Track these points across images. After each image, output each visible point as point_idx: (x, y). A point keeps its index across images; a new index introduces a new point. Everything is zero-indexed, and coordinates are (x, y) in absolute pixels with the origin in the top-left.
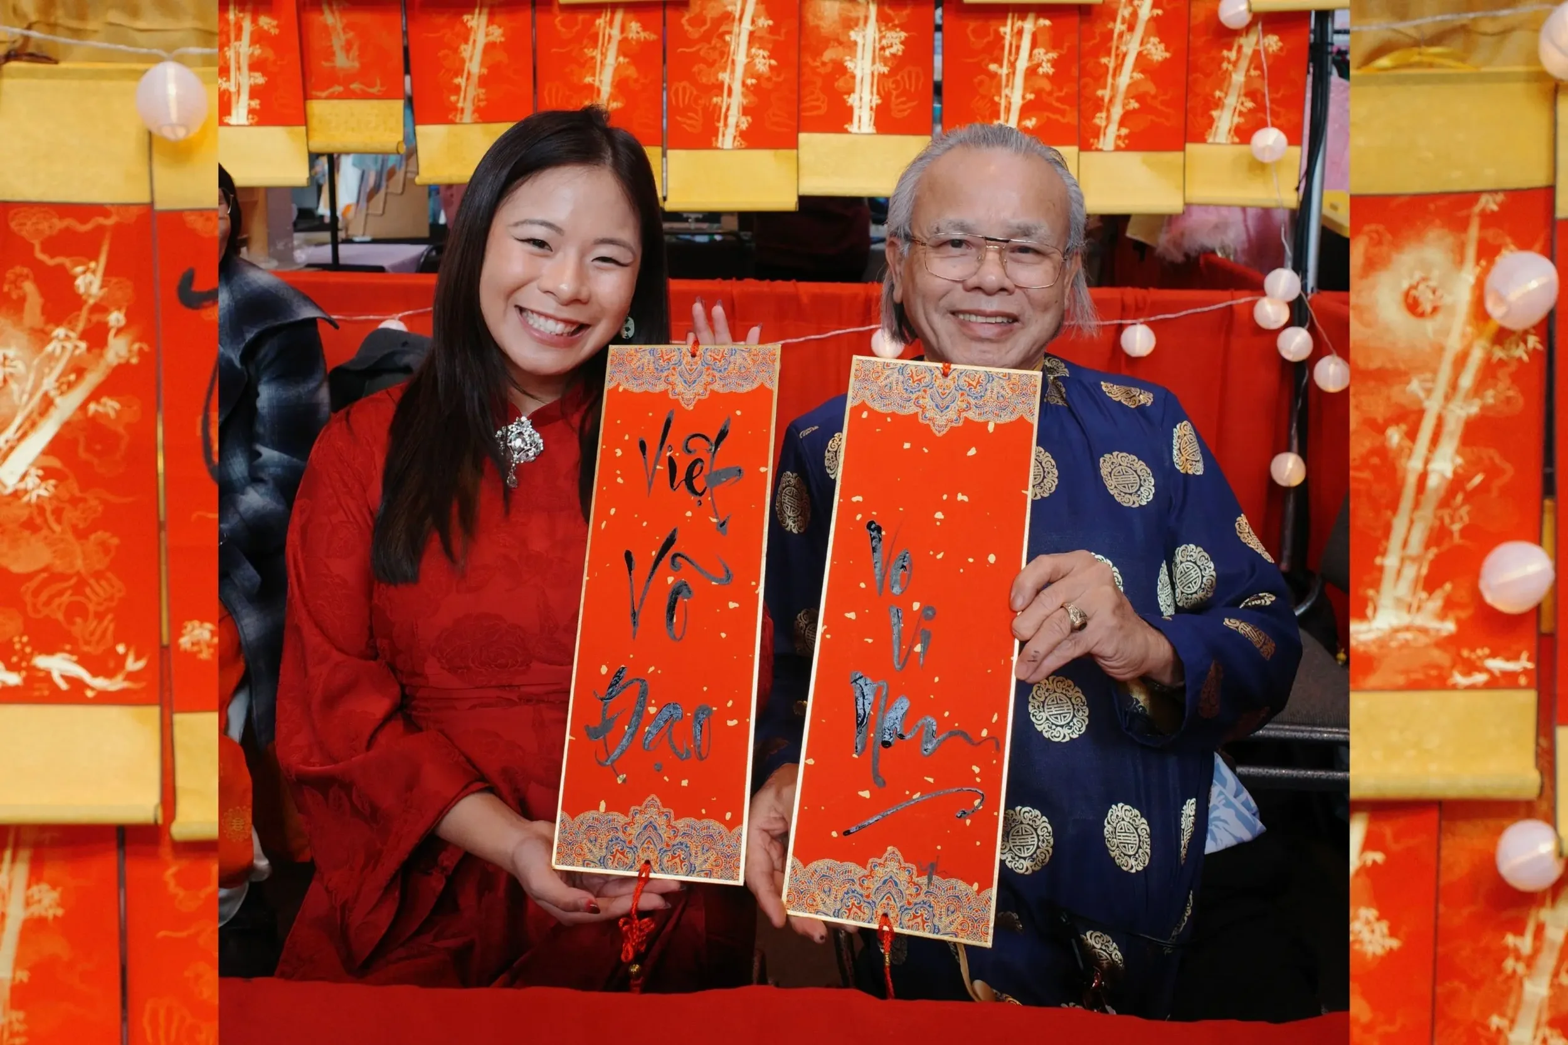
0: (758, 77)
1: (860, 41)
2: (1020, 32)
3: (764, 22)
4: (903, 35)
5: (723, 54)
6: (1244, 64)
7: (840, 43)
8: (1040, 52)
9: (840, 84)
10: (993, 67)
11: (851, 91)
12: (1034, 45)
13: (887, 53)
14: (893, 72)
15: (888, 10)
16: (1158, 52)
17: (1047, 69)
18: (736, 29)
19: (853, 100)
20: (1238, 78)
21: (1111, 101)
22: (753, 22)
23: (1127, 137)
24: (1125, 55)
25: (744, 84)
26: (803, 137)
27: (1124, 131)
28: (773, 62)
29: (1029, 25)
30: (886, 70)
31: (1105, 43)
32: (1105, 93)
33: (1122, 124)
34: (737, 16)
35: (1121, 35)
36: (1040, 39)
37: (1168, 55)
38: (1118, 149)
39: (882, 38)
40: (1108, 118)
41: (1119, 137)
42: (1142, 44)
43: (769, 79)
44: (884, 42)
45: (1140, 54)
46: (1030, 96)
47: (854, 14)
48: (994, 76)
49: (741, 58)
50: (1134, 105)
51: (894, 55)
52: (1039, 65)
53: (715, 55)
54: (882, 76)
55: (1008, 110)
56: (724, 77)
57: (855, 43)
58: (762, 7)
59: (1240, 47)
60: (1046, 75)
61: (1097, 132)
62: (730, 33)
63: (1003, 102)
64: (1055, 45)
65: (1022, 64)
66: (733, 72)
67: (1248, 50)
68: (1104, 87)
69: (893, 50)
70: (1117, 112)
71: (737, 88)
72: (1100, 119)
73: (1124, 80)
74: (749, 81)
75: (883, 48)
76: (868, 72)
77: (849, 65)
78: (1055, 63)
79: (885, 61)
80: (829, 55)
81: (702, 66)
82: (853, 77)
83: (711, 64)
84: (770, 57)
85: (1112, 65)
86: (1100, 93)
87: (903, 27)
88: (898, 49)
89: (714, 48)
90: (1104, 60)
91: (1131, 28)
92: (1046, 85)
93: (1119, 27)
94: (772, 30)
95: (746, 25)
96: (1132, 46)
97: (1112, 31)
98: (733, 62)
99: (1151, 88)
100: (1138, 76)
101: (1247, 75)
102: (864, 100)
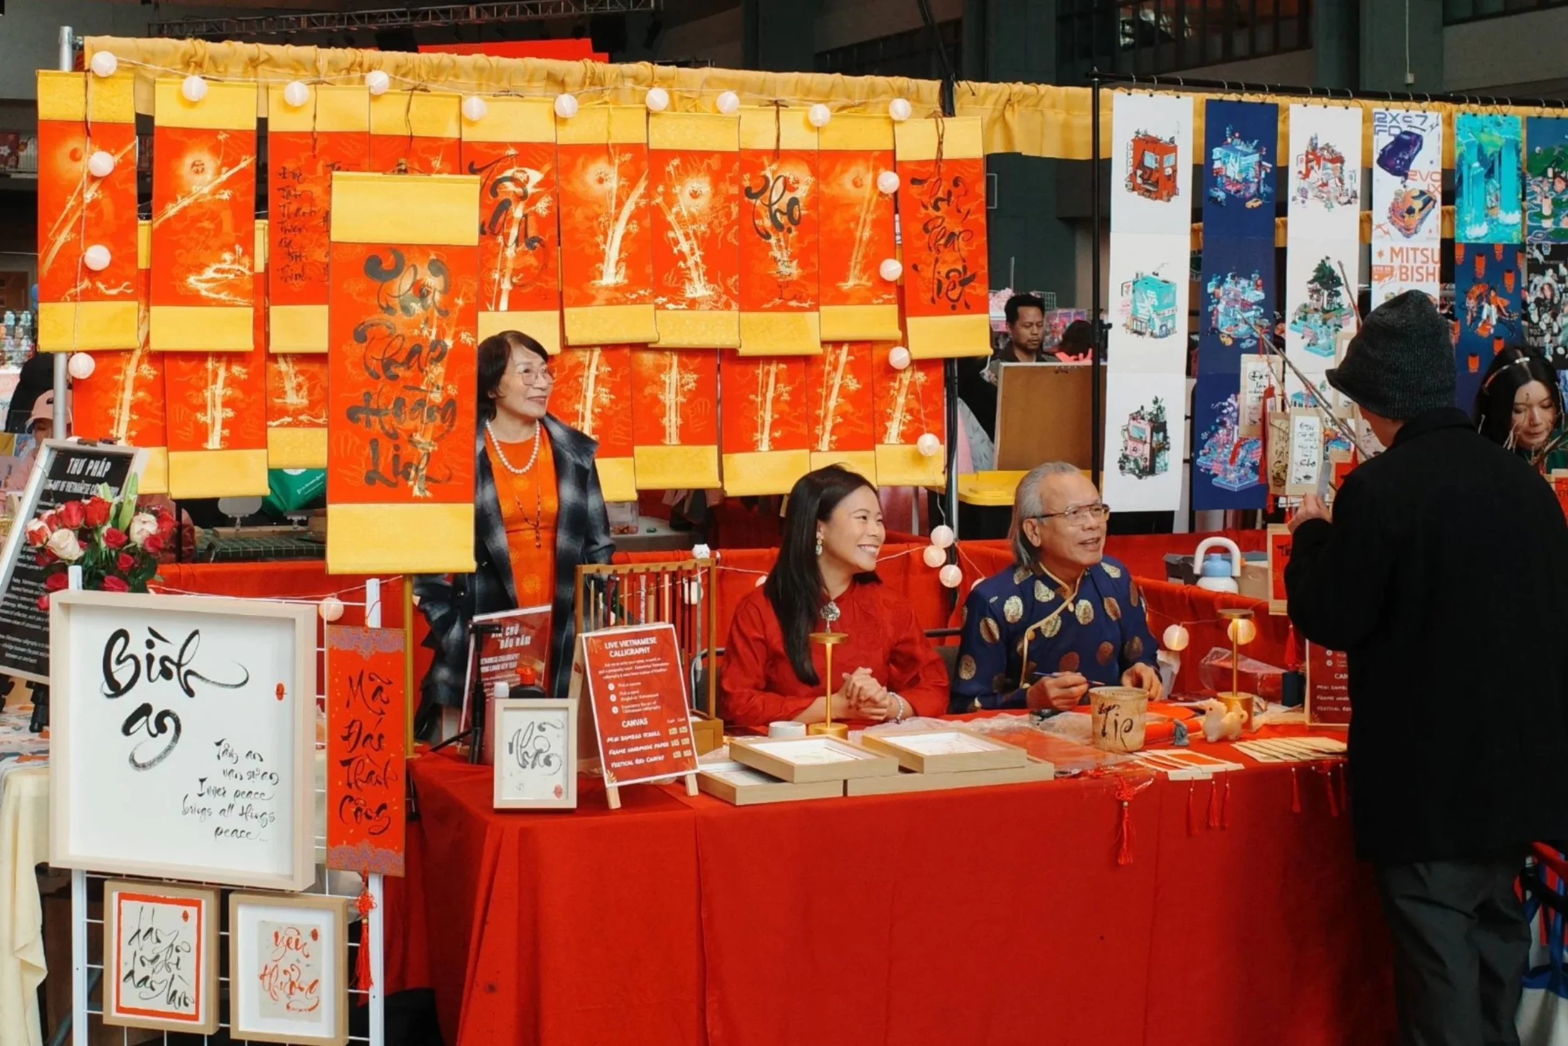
0: (603, 407)
1: (668, 381)
2: (768, 373)
3: (605, 369)
4: (695, 376)
5: (579, 392)
6: (904, 391)
7: (655, 383)
8: (781, 385)
9: (657, 411)
10: (752, 397)
11: (663, 415)
12: (777, 381)
13: (686, 388)
14: (690, 401)
15: (684, 359)
16: (853, 385)
17: (786, 397)
18: (586, 374)
19: (665, 421)
20: (901, 400)
21: (825, 416)
22: (597, 369)
23: (837, 441)
24: (832, 386)
25: (593, 412)
26: (638, 449)
27: (834, 438)
28: (613, 397)
29: (773, 368)
30: (683, 400)
31: (819, 380)
32: (821, 412)
33: (832, 433)
34: (587, 363)
35: (829, 373)
36: (781, 377)
37: (859, 386)
38: (831, 450)
39: (681, 379)
40: (824, 429)
41: (831, 442)
42: (842, 378)
43: (610, 408)
44: (683, 381)
45: (841, 386)
46: (777, 416)
47: (663, 362)
48: (753, 402)
49: (590, 394)
50: (839, 420)
51: (690, 390)
52: (781, 395)
53: (573, 392)
54: (682, 404)
55: (763, 426)
56: (579, 407)
57: (664, 382)
58: (603, 359)
59: (901, 380)
60: (786, 402)
61: (817, 439)
62: (582, 376)
63: (759, 421)
64: (790, 381)
65: (770, 394)
66: (585, 404)
67: (906, 382)
68: (820, 408)
69: (689, 387)
70: (829, 425)
71: (588, 415)
72: (818, 430)
73: (832, 403)
74: (597, 410)
75: (682, 386)
76: (673, 403)
77: (661, 397)
78: (791, 394)
79: (684, 395)
80: (648, 390)
81: (564, 400)
82: (664, 406)
83: (569, 399)
84: (610, 393)
85: (824, 394)
86: (818, 412)
87: (695, 371)
88: (692, 386)
89: (571, 388)
90: (819, 390)
91: (835, 369)
92: (786, 408)
93: (827, 368)
94: (611, 374)
95: (593, 371)
96: (837, 381)
97: (823, 371)
98: (585, 397)
99: (849, 408)
100: (841, 400)
101: (906, 398)
102: (672, 421)
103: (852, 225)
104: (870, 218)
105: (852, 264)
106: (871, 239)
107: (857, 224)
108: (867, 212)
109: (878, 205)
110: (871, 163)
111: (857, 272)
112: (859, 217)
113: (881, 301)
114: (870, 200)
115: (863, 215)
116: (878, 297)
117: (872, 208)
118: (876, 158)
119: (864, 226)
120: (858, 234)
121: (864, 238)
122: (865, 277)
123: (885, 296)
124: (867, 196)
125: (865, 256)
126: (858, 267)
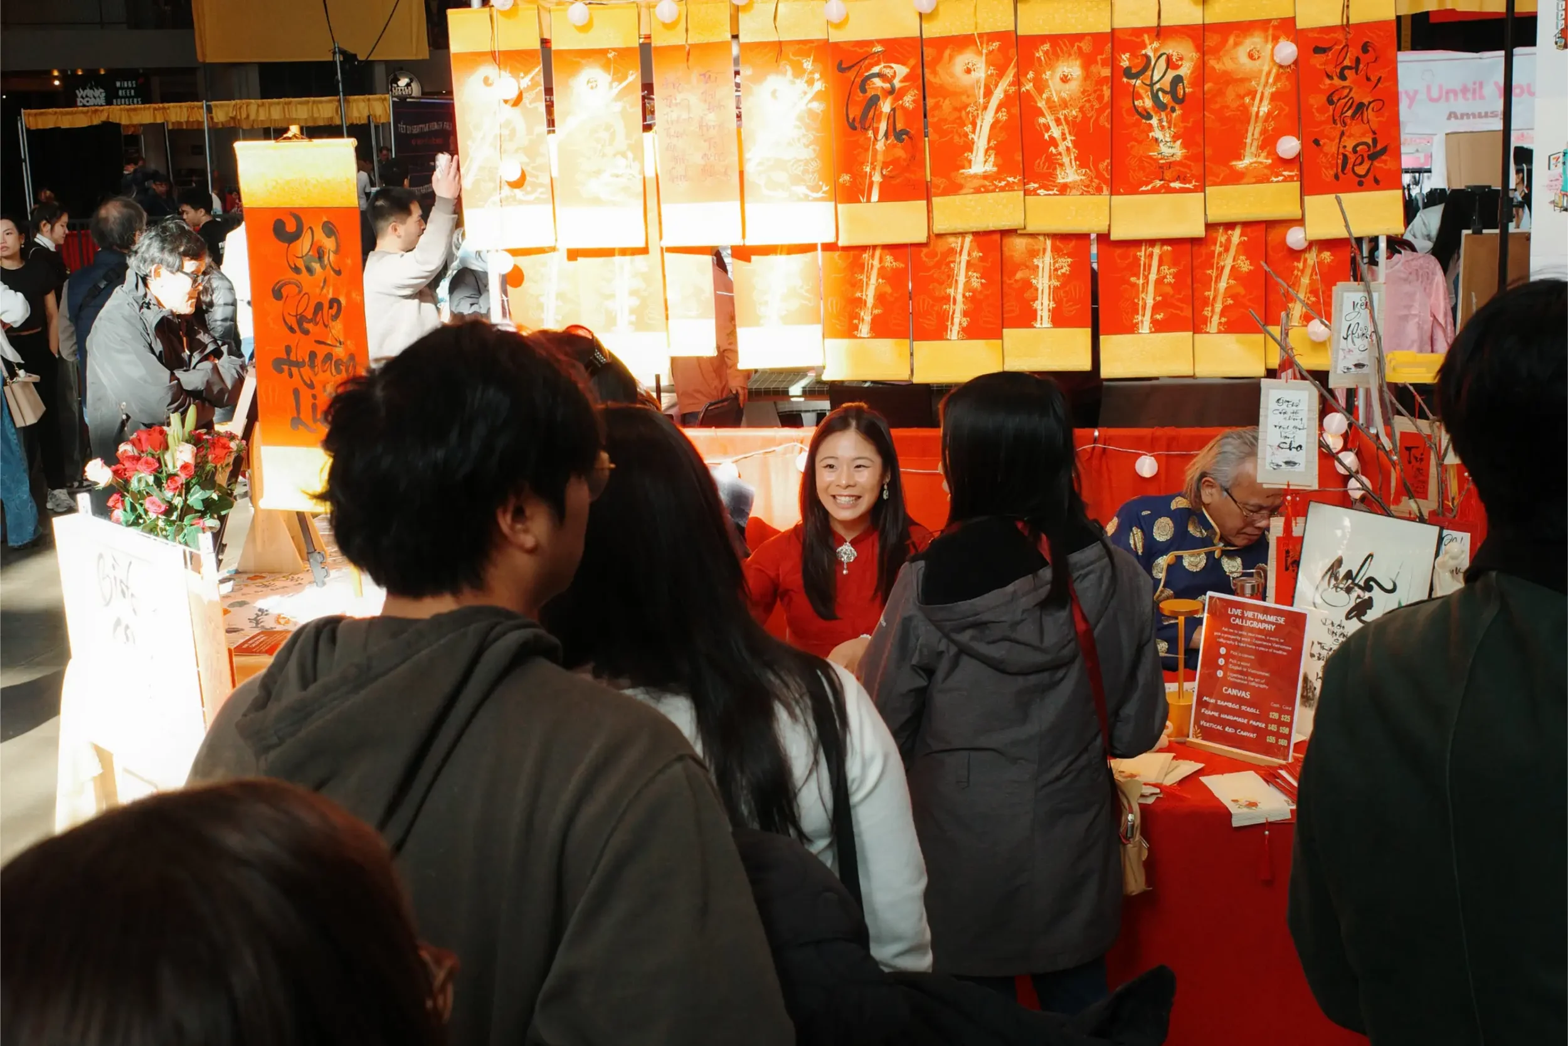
0: (974, 291)
1: (1041, 265)
2: (1151, 255)
3: (977, 254)
4: (1069, 260)
5: (950, 277)
6: (1308, 271)
7: (1027, 267)
8: (1165, 268)
9: (1027, 295)
10: (1133, 279)
11: (1036, 299)
12: (1160, 264)
13: (1059, 273)
14: (1063, 286)
15: (1058, 243)
16: (1245, 266)
17: (1170, 279)
18: (958, 260)
19: (1037, 305)
20: (1305, 281)
21: (1215, 298)
22: (969, 254)
23: (1225, 323)
24: (1223, 268)
25: (964, 296)
26: (1006, 332)
27: (1224, 320)
28: (983, 281)
29: (1157, 251)
30: (1058, 284)
31: (1209, 261)
32: (1211, 294)
33: (1222, 314)
34: (958, 251)
35: (1220, 254)
36: (1164, 259)
37: (1252, 268)
38: (1220, 332)
39: (1054, 263)
40: (1213, 311)
41: (1220, 323)
42: (1234, 260)
43: (981, 292)
44: (1057, 265)
45: (1233, 267)
46: (1159, 298)
47: (1036, 247)
48: (1134, 285)
49: (962, 279)
50: (1230, 301)
51: (1063, 274)
52: (1165, 277)
53: (944, 277)
54: (1056, 288)
55: (1144, 308)
56: (951, 291)
57: (1038, 267)
58: (975, 244)
59: (1305, 260)
60: (1170, 284)
61: (1205, 321)
62: (954, 262)
63: (1141, 303)
64: (1175, 263)
65: (1153, 276)
66: (956, 288)
67: (1310, 262)
68: (1210, 290)
69: (1063, 271)
70: (1218, 307)
71: (960, 298)
72: (1207, 312)
73: (1223, 285)
74: (967, 294)
75: (1056, 270)
76: (1046, 287)
77: (1034, 281)
78: (1175, 276)
79: (1058, 278)
80: (1019, 275)
81: (935, 284)
82: (1037, 289)
83: (942, 283)
84: (981, 278)
85: (1214, 275)
86: (1207, 293)
87: (1069, 255)
88: (1066, 270)
89: (943, 273)
90: (1209, 272)
91: (1227, 250)
92: (1169, 290)
93: (1218, 249)
94: (981, 259)
95: (965, 257)
96: (1228, 262)
97: (1214, 252)
98: (956, 281)
99: (1241, 290)
100: (1232, 282)
101: (1311, 279)
102: (1044, 305)
103: (1247, 100)
104: (1269, 91)
105: (1248, 141)
106: (1269, 114)
107: (1253, 99)
108: (1265, 86)
109: (1278, 78)
110: (1270, 32)
111: (1254, 149)
112: (1256, 92)
113: (1281, 178)
114: (1269, 74)
115: (1260, 90)
116: (1277, 175)
117: (1271, 80)
118: (1275, 27)
119: (1261, 100)
120: (1255, 109)
121: (1261, 114)
122: (1264, 154)
123: (1286, 173)
124: (1266, 69)
125: (1264, 132)
126: (1255, 144)
